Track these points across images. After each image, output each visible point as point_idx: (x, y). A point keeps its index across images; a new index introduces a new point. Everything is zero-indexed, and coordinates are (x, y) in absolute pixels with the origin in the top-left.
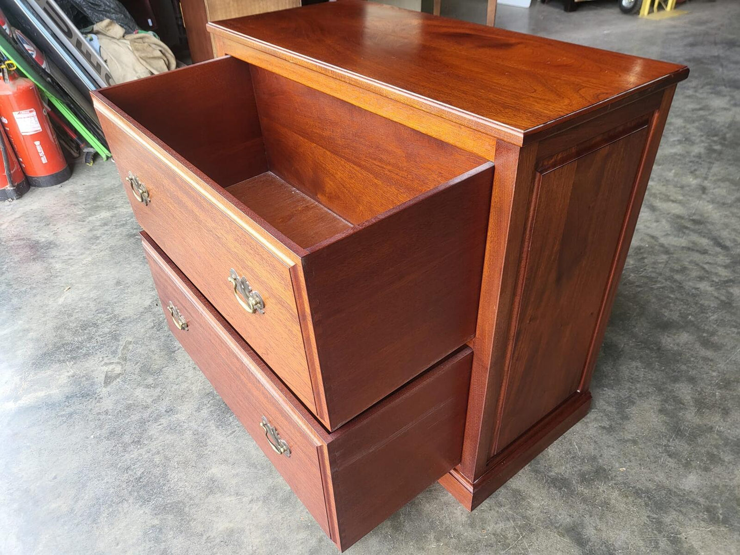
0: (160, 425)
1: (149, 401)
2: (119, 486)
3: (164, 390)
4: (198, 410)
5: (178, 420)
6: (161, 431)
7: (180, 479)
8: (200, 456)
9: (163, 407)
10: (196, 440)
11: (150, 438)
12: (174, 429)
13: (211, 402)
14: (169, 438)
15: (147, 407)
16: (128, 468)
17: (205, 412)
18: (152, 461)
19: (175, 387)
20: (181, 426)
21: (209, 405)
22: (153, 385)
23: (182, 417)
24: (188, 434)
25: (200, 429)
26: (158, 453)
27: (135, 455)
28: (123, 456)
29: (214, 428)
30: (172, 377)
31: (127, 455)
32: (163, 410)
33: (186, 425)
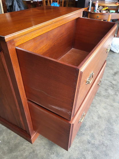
0: (94, 142)
1: (89, 153)
3: (83, 151)
4: (84, 134)
5: (90, 138)
6: (96, 140)
9: (89, 146)
10: (92, 128)
11: (100, 141)
12: (93, 136)
13: (79, 132)
14: (96, 136)
15: (92, 152)
16: (110, 140)
17: (84, 132)
18: (105, 135)
19: (80, 148)
20: (91, 135)
21: (81, 132)
22: (84, 157)
23: (88, 137)
24: (92, 131)
25: (89, 129)
26: (101, 135)
27: (106, 142)
28: (109, 145)
29: (86, 126)
30: (77, 152)
31: (108, 144)
32: (90, 144)
33: (90, 134)
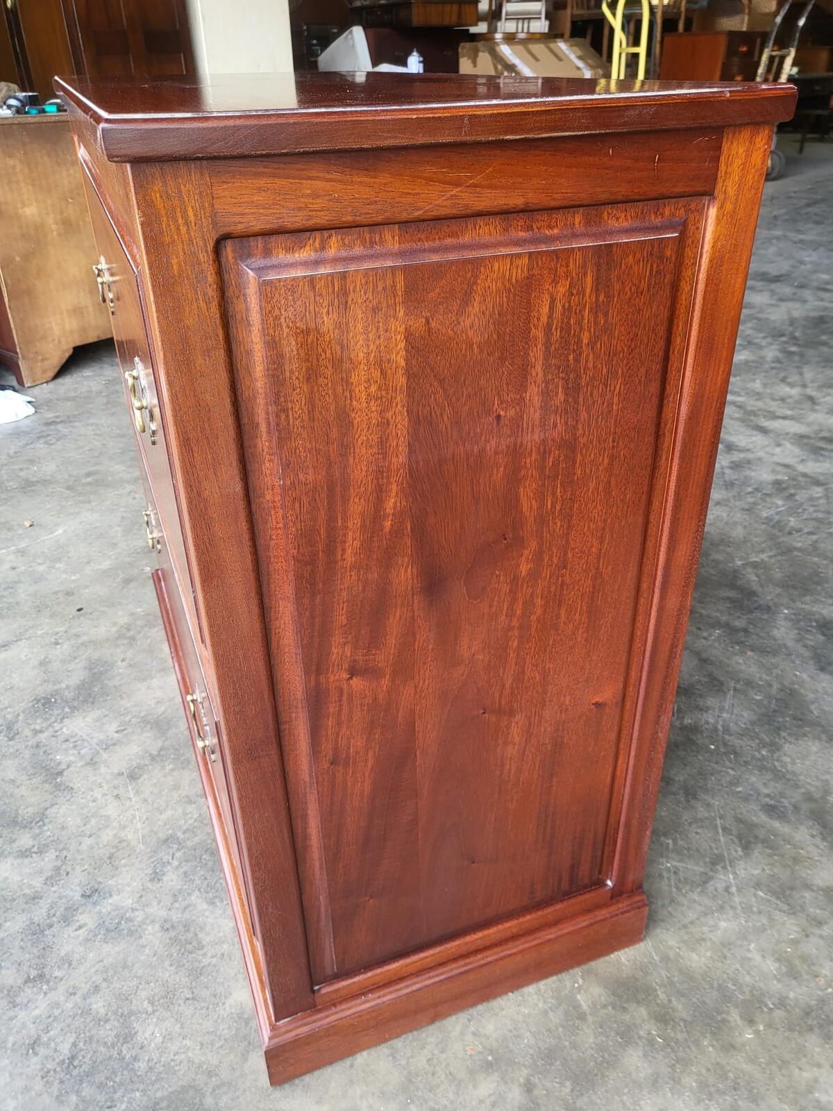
0: (80, 927)
1: (38, 883)
2: (27, 1089)
3: (65, 853)
4: (156, 877)
5: (117, 908)
6: (87, 940)
7: (168, 1037)
8: (196, 973)
9: (73, 889)
10: (174, 940)
11: (67, 962)
12: (114, 929)
13: (178, 855)
14: (111, 951)
15: (35, 898)
16: (34, 1044)
17: (172, 879)
18: (86, 1012)
19: (87, 842)
20: (129, 920)
21: (175, 863)
22: (35, 849)
23: (124, 900)
24: (153, 935)
25: (175, 916)
26: (97, 989)
27: (41, 1007)
28: (11, 1019)
29: (205, 906)
30: (73, 822)
31: (22, 1015)
32: (77, 896)
33: (140, 916)
